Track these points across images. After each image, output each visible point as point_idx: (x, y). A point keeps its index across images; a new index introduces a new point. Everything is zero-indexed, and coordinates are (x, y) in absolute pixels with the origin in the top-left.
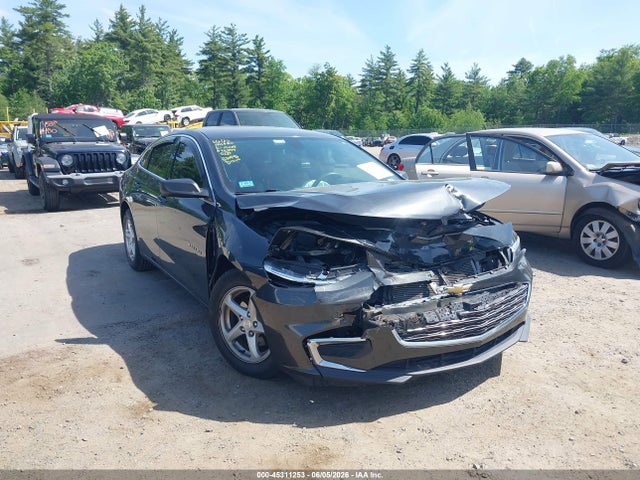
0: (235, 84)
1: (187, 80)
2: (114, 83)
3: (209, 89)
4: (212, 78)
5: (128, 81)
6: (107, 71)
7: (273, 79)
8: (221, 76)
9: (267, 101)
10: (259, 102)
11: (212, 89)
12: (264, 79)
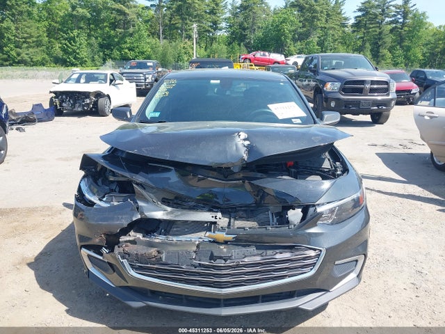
0: (380, 33)
1: (344, 32)
2: (290, 36)
3: (359, 38)
4: (363, 29)
5: (300, 34)
6: (287, 28)
7: (414, 28)
8: (370, 28)
9: (406, 46)
10: (398, 47)
11: (362, 38)
12: (406, 29)
